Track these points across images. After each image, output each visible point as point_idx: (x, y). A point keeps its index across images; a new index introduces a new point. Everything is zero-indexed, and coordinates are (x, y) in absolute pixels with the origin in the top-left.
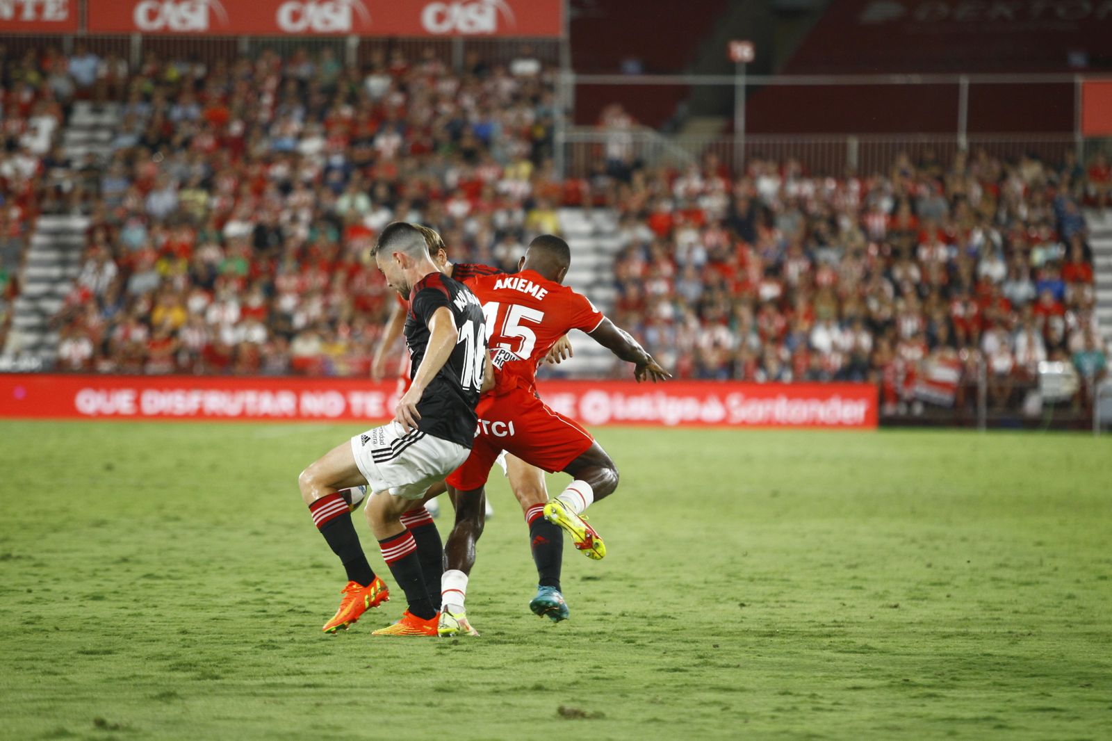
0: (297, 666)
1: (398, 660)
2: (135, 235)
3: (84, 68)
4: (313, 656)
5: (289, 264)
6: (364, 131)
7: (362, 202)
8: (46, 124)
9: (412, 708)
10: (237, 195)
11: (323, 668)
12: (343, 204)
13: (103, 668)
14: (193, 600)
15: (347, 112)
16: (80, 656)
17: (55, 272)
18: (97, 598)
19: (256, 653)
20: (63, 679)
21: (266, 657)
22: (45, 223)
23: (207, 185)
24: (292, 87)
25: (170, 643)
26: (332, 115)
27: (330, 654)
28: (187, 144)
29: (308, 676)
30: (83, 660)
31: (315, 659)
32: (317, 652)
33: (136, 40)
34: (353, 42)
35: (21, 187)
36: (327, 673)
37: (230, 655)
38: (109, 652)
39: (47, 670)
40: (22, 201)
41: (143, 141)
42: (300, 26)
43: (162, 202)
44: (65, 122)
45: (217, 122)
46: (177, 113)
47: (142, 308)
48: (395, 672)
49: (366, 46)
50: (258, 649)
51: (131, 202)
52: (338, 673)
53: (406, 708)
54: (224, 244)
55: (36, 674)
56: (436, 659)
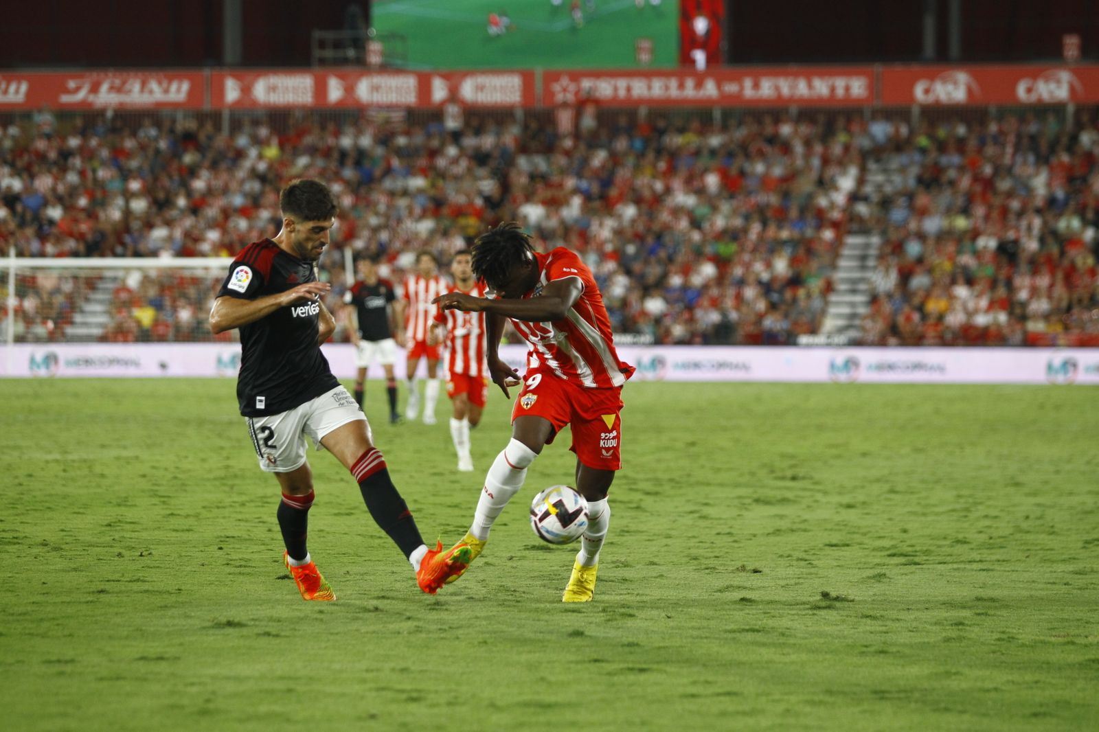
0: (979, 556)
1: (1053, 552)
2: (914, 248)
3: (880, 130)
4: (992, 548)
5: (1024, 267)
6: (1078, 172)
7: (1076, 223)
8: (853, 171)
9: (1054, 586)
10: (987, 218)
11: (998, 557)
12: (1062, 225)
13: (840, 557)
14: (918, 509)
15: (1065, 158)
16: (827, 548)
17: (857, 275)
18: (849, 506)
19: (952, 546)
20: (810, 563)
21: (959, 549)
22: (852, 240)
23: (966, 211)
24: (1025, 141)
25: (892, 538)
26: (1054, 160)
27: (1005, 547)
28: (952, 183)
29: (985, 563)
30: (828, 550)
31: (993, 551)
32: (995, 546)
33: (916, 111)
34: (1071, 109)
35: (836, 215)
36: (999, 561)
37: (932, 548)
38: (848, 545)
39: (800, 557)
40: (835, 225)
41: (920, 180)
42: (1033, 98)
43: (932, 225)
44: (863, 170)
45: (972, 166)
46: (944, 160)
47: (916, 301)
48: (1048, 560)
49: (1078, 112)
50: (954, 544)
51: (913, 225)
52: (1007, 561)
53: (1049, 586)
54: (977, 254)
55: (792, 560)
56: (1082, 551)
